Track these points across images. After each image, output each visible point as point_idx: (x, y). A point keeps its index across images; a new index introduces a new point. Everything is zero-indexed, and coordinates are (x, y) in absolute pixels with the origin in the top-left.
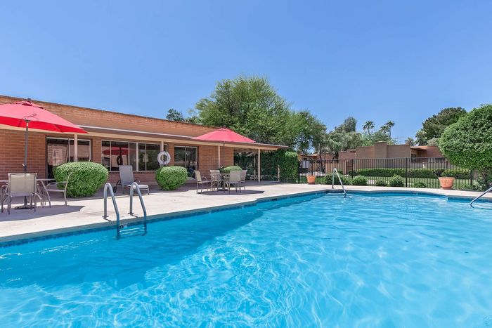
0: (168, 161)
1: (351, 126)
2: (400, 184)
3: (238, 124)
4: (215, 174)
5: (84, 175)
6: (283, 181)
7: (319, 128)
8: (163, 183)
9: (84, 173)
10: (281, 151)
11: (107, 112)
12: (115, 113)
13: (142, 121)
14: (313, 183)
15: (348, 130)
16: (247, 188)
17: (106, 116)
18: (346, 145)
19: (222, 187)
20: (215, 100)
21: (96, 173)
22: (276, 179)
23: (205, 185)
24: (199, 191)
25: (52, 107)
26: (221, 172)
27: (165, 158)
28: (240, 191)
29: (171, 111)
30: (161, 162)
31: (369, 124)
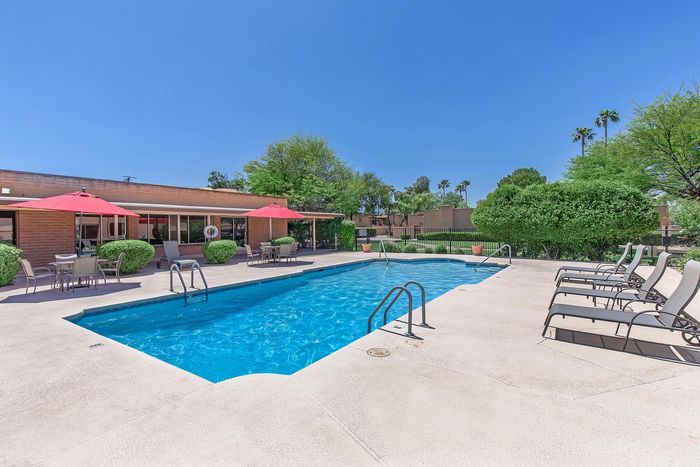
0: (216, 235)
1: (423, 187)
2: (444, 251)
3: (292, 191)
4: (266, 246)
5: (131, 253)
6: (340, 249)
7: (384, 191)
8: (211, 257)
9: (130, 251)
10: (339, 220)
11: (143, 185)
12: (153, 186)
13: (183, 192)
14: (368, 251)
15: (419, 190)
16: (299, 259)
17: (143, 188)
18: (416, 207)
19: (273, 259)
20: (266, 163)
21: (142, 250)
22: (333, 247)
23: (255, 258)
24: (250, 263)
25: (82, 181)
26: (273, 244)
27: (212, 232)
28: (291, 262)
29: (213, 173)
30: (207, 236)
31: (444, 184)
